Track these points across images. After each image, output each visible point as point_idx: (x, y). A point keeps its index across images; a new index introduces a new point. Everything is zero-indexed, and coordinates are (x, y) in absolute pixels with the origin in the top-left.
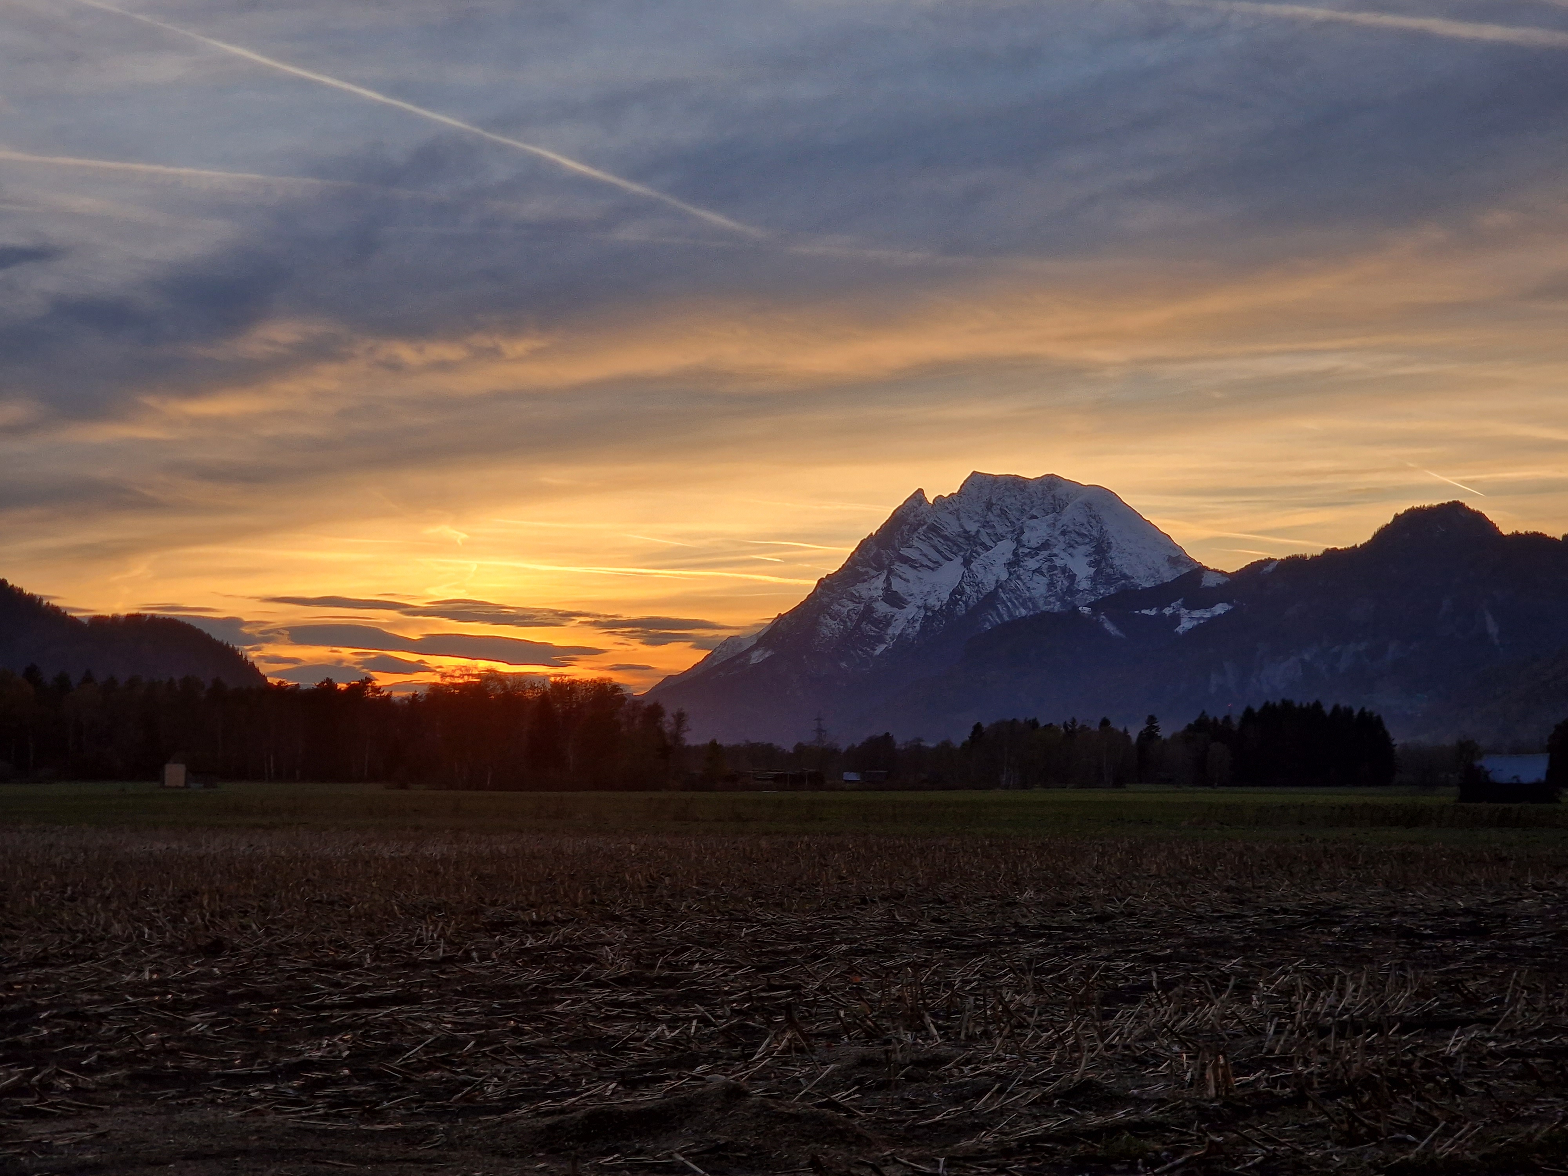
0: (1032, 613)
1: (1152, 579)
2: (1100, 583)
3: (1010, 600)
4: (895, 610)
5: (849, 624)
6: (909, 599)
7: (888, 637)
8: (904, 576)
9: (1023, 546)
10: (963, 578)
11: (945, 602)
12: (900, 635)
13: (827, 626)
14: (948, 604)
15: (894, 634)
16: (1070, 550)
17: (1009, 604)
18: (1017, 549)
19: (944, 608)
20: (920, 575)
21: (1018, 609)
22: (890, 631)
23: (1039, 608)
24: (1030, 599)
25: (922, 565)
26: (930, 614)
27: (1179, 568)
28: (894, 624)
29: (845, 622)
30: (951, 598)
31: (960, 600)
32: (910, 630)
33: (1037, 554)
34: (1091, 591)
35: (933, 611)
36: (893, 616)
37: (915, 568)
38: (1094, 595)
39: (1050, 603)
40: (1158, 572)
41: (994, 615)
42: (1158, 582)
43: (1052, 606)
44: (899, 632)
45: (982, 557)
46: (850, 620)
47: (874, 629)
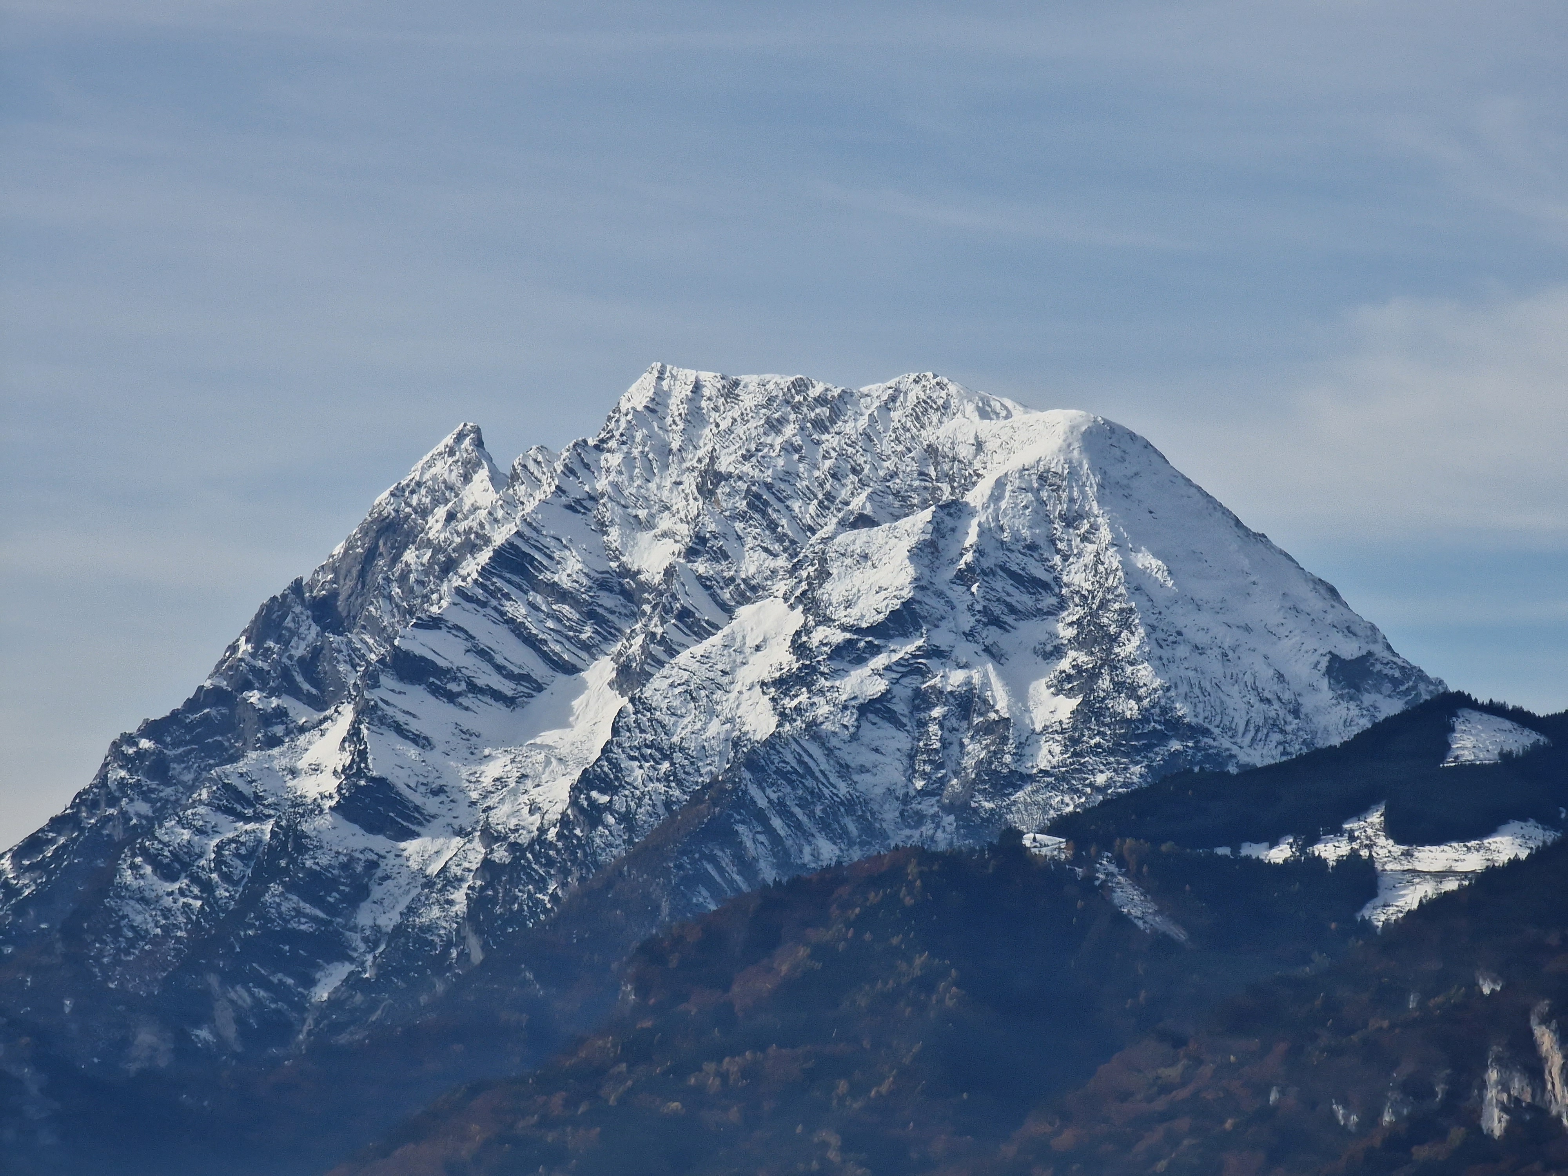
0: (856, 854)
1: (1276, 737)
2: (1094, 750)
3: (782, 809)
4: (380, 843)
5: (222, 893)
6: (431, 805)
7: (356, 940)
8: (414, 726)
9: (827, 621)
10: (615, 731)
11: (554, 815)
12: (399, 930)
13: (143, 900)
14: (564, 821)
15: (376, 928)
16: (992, 634)
17: (777, 823)
18: (806, 630)
19: (552, 834)
20: (467, 721)
21: (808, 837)
22: (364, 917)
23: (884, 835)
24: (850, 805)
25: (473, 688)
26: (501, 854)
27: (1368, 699)
28: (377, 892)
29: (207, 887)
30: (574, 802)
31: (609, 807)
32: (436, 912)
33: (874, 650)
34: (1062, 778)
35: (514, 847)
36: (372, 865)
37: (452, 697)
38: (1074, 790)
39: (920, 819)
40: (1296, 713)
41: (725, 860)
42: (1296, 749)
43: (927, 829)
44: (396, 919)
45: (683, 658)
46: (226, 878)
47: (308, 908)
